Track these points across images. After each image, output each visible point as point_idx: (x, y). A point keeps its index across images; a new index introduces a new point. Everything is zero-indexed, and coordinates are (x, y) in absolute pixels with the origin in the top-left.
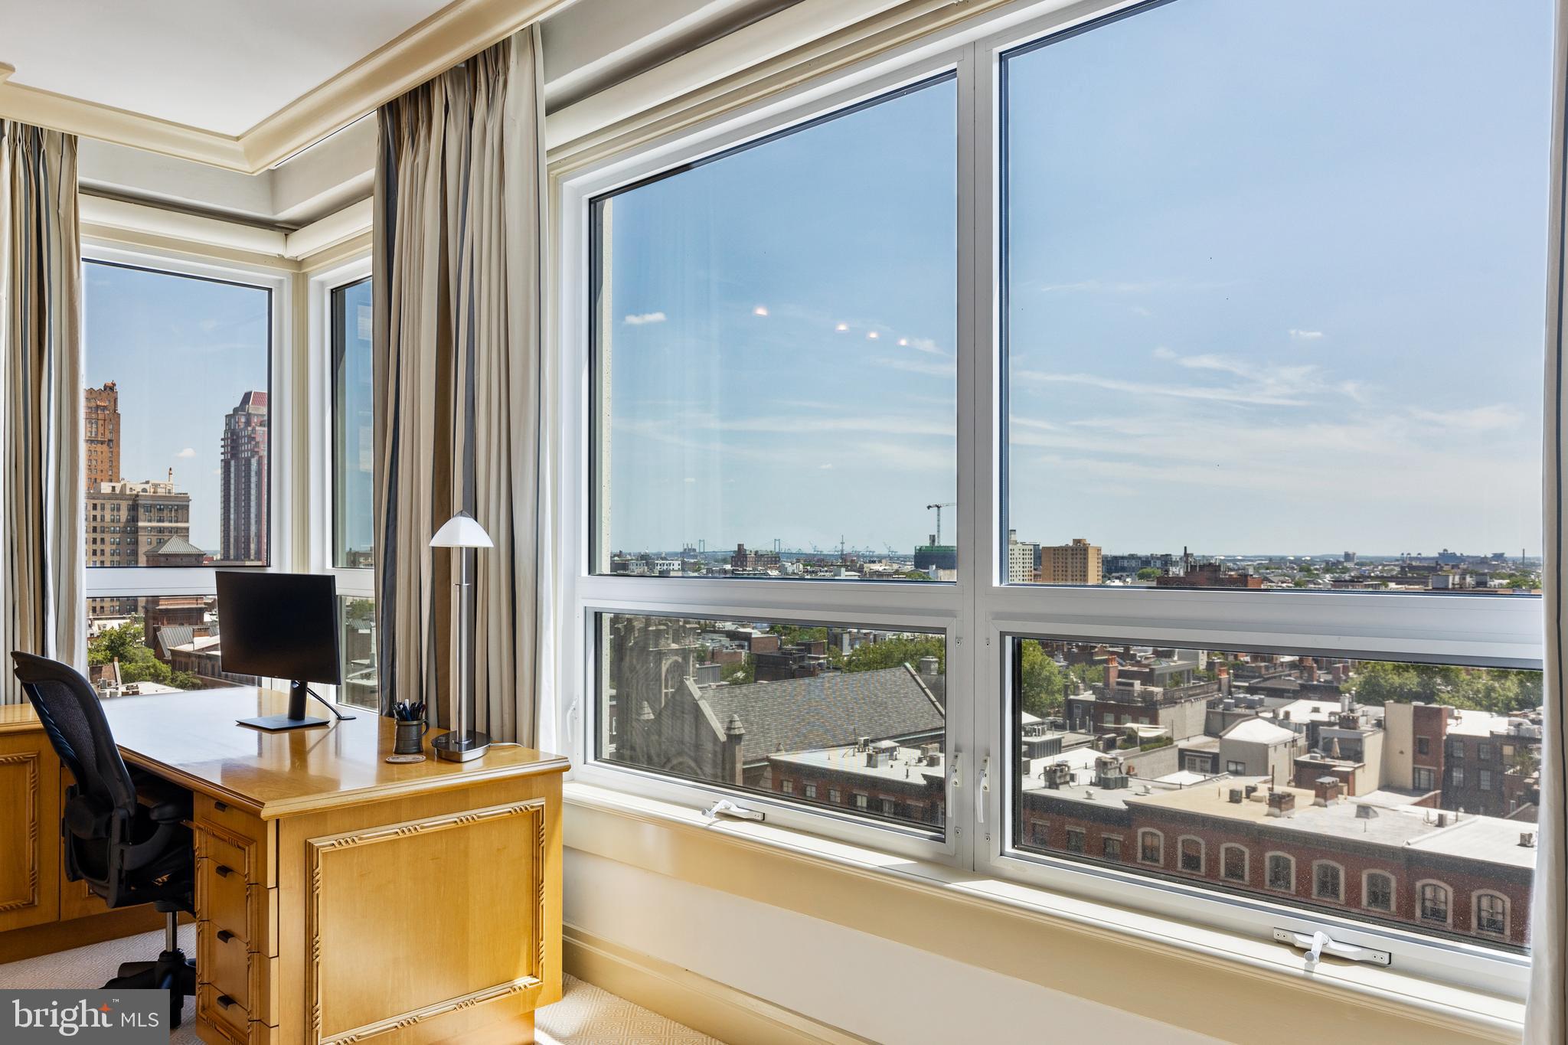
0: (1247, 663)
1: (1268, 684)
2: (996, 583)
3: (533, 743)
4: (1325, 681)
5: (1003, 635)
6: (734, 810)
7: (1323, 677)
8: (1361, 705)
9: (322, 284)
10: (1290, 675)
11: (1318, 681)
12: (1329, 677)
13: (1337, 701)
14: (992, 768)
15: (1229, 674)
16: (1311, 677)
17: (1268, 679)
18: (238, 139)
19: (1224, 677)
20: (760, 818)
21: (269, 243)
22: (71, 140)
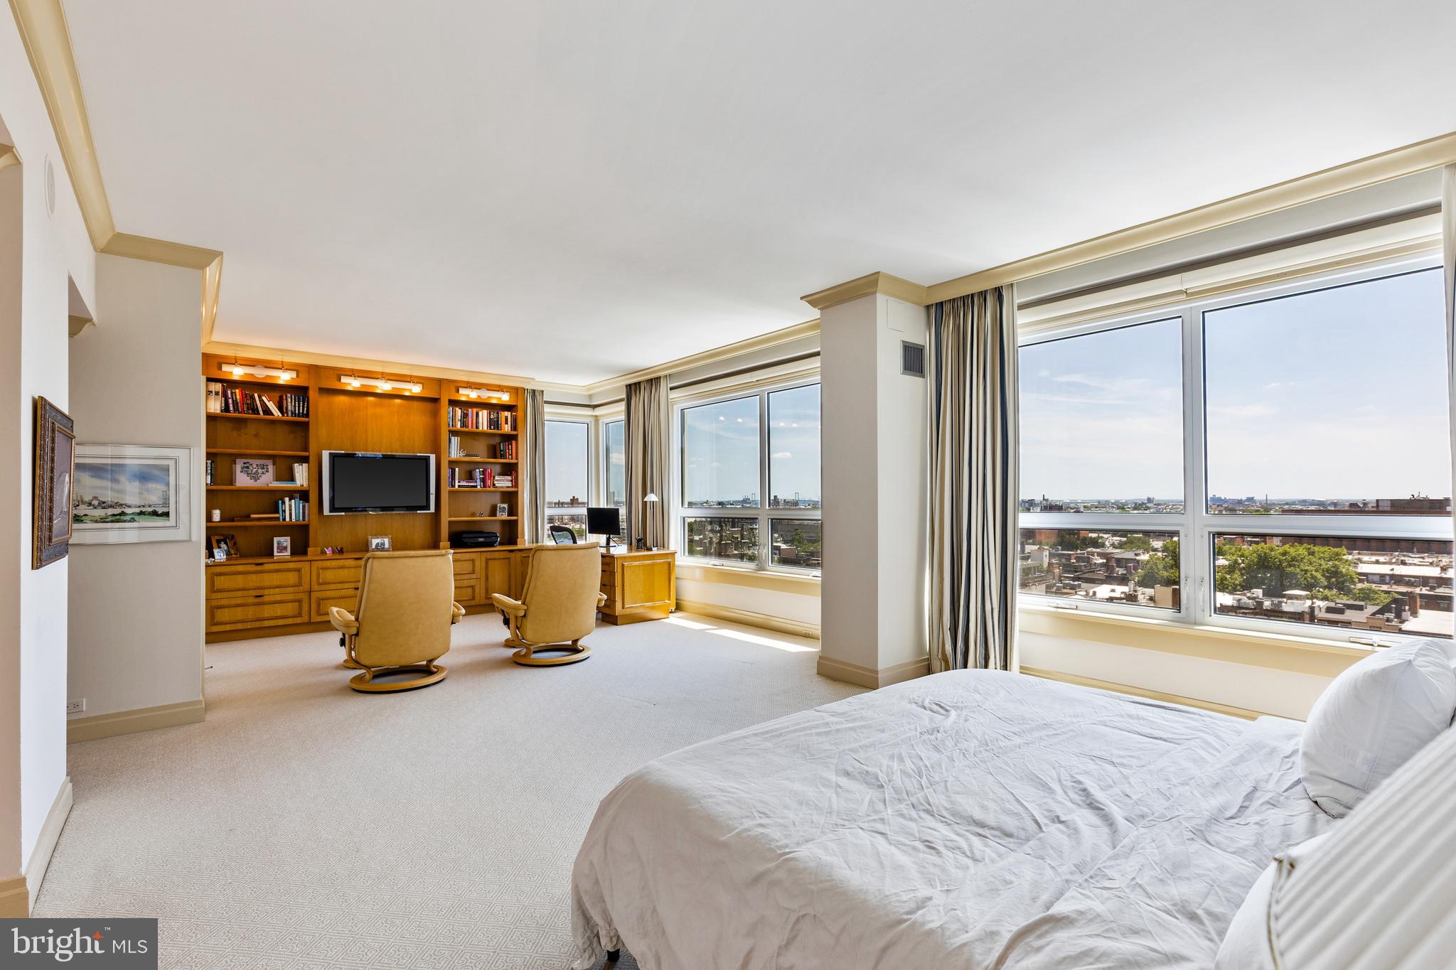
0: (1073, 563)
1: (1086, 576)
2: (767, 507)
4: (1122, 574)
6: (715, 564)
7: (1121, 571)
8: (1141, 588)
9: (603, 422)
10: (1100, 570)
11: (1117, 574)
12: (1125, 572)
13: (1127, 585)
14: (767, 548)
15: (1059, 569)
16: (1112, 572)
17: (1086, 573)
18: (587, 386)
19: (1057, 571)
20: (721, 565)
21: (589, 412)
22: (542, 391)
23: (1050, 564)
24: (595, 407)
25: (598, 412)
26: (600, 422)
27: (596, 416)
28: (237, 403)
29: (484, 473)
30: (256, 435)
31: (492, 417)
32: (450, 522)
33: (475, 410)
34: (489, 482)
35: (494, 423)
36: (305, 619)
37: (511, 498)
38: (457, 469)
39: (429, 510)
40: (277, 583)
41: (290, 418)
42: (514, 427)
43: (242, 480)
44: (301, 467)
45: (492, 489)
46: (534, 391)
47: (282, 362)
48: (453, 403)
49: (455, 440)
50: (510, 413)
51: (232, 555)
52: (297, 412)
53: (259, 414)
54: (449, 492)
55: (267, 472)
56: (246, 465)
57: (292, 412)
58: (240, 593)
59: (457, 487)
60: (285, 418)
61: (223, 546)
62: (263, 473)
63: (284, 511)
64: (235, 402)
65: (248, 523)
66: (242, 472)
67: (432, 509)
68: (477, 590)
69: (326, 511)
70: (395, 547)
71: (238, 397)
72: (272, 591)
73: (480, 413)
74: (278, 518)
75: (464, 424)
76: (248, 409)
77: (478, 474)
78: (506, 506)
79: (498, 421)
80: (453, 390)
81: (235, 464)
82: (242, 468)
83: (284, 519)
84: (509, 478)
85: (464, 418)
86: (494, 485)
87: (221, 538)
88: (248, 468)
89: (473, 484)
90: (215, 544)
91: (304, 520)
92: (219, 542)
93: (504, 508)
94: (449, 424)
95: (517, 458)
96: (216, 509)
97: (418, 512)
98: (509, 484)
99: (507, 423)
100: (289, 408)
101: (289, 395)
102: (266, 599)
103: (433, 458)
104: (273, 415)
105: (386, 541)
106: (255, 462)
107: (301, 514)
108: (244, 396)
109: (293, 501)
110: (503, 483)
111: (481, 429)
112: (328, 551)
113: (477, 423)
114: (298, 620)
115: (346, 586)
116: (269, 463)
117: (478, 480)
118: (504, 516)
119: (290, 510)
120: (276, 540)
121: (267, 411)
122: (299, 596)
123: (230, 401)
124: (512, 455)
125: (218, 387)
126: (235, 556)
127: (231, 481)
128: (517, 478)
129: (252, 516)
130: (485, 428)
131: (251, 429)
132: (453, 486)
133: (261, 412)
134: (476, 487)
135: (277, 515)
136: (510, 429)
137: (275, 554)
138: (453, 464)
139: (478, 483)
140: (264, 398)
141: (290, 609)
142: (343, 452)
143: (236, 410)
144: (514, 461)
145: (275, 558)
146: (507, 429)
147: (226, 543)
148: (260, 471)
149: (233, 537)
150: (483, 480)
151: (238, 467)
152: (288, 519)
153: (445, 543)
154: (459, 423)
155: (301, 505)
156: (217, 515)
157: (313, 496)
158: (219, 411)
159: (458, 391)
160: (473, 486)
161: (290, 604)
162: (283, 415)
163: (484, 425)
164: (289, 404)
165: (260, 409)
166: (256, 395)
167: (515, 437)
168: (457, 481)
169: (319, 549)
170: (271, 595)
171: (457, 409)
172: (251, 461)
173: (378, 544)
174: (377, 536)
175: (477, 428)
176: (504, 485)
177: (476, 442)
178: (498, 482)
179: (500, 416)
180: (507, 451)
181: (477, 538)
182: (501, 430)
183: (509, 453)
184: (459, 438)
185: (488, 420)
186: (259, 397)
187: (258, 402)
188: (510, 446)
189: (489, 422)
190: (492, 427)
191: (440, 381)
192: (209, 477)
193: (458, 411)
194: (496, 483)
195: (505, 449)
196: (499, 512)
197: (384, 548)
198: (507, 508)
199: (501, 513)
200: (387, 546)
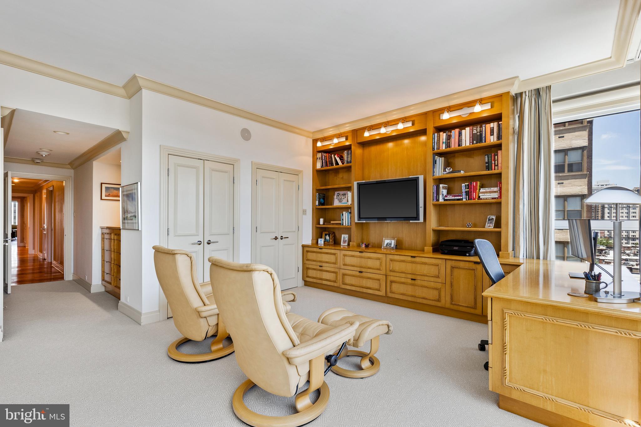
18: (611, 57)
28: (326, 162)
29: (468, 187)
30: (342, 178)
31: (475, 132)
32: (434, 231)
33: (457, 130)
35: (477, 138)
37: (496, 209)
38: (441, 186)
39: (419, 220)
40: (327, 260)
41: (345, 164)
42: (499, 137)
43: (335, 203)
45: (477, 201)
46: (536, 92)
47: (341, 133)
48: (439, 129)
49: (439, 160)
50: (496, 124)
52: (349, 161)
53: (333, 165)
54: (435, 205)
56: (338, 195)
57: (347, 161)
59: (441, 200)
61: (328, 238)
62: (344, 199)
63: (343, 219)
65: (330, 226)
67: (421, 220)
68: (443, 294)
69: (356, 220)
70: (397, 247)
71: (327, 158)
72: (327, 265)
73: (463, 131)
74: (340, 224)
75: (448, 145)
76: (330, 164)
77: (463, 188)
79: (482, 134)
84: (495, 189)
85: (448, 140)
86: (479, 197)
87: (328, 233)
88: (338, 196)
89: (459, 198)
90: (324, 236)
91: (351, 225)
92: (326, 235)
93: (493, 219)
94: (433, 148)
95: (501, 169)
97: (411, 221)
98: (496, 195)
99: (491, 135)
100: (346, 159)
101: (345, 152)
102: (324, 268)
103: (421, 178)
104: (339, 165)
105: (393, 241)
106: (341, 192)
107: (350, 222)
108: (329, 157)
109: (346, 213)
111: (464, 145)
112: (363, 245)
113: (460, 141)
114: (335, 284)
115: (355, 269)
117: (464, 194)
119: (345, 219)
120: (343, 236)
121: (337, 163)
122: (336, 270)
123: (324, 161)
124: (497, 165)
125: (319, 155)
127: (332, 203)
128: (501, 189)
129: (331, 222)
130: (468, 144)
131: (341, 175)
132: (438, 200)
134: (462, 199)
135: (341, 222)
136: (495, 139)
137: (342, 244)
138: (437, 181)
139: (464, 196)
140: (336, 156)
141: (331, 276)
143: (325, 165)
144: (499, 171)
145: (342, 247)
146: (492, 140)
147: (329, 236)
148: (343, 197)
149: (334, 233)
150: (467, 193)
151: (335, 197)
152: (344, 224)
153: (429, 249)
154: (444, 145)
155: (350, 216)
156: (322, 221)
157: (353, 210)
158: (320, 168)
159: (440, 118)
160: (458, 200)
161: (333, 274)
162: (342, 164)
163: (466, 141)
164: (346, 157)
165: (334, 163)
166: (333, 155)
167: (498, 147)
169: (355, 244)
170: (326, 267)
171: (442, 133)
173: (387, 244)
174: (387, 238)
175: (459, 146)
176: (490, 197)
177: (473, 158)
178: (482, 194)
179: (484, 130)
180: (493, 162)
181: (452, 247)
182: (485, 142)
183: (495, 163)
184: (443, 158)
185: (471, 136)
186: (334, 156)
187: (333, 159)
188: (496, 157)
189: (471, 138)
190: (475, 142)
191: (426, 114)
192: (317, 202)
193: (443, 136)
194: (480, 195)
195: (490, 160)
196: (487, 223)
197: (391, 246)
198: (494, 220)
199: (489, 225)
200: (392, 246)
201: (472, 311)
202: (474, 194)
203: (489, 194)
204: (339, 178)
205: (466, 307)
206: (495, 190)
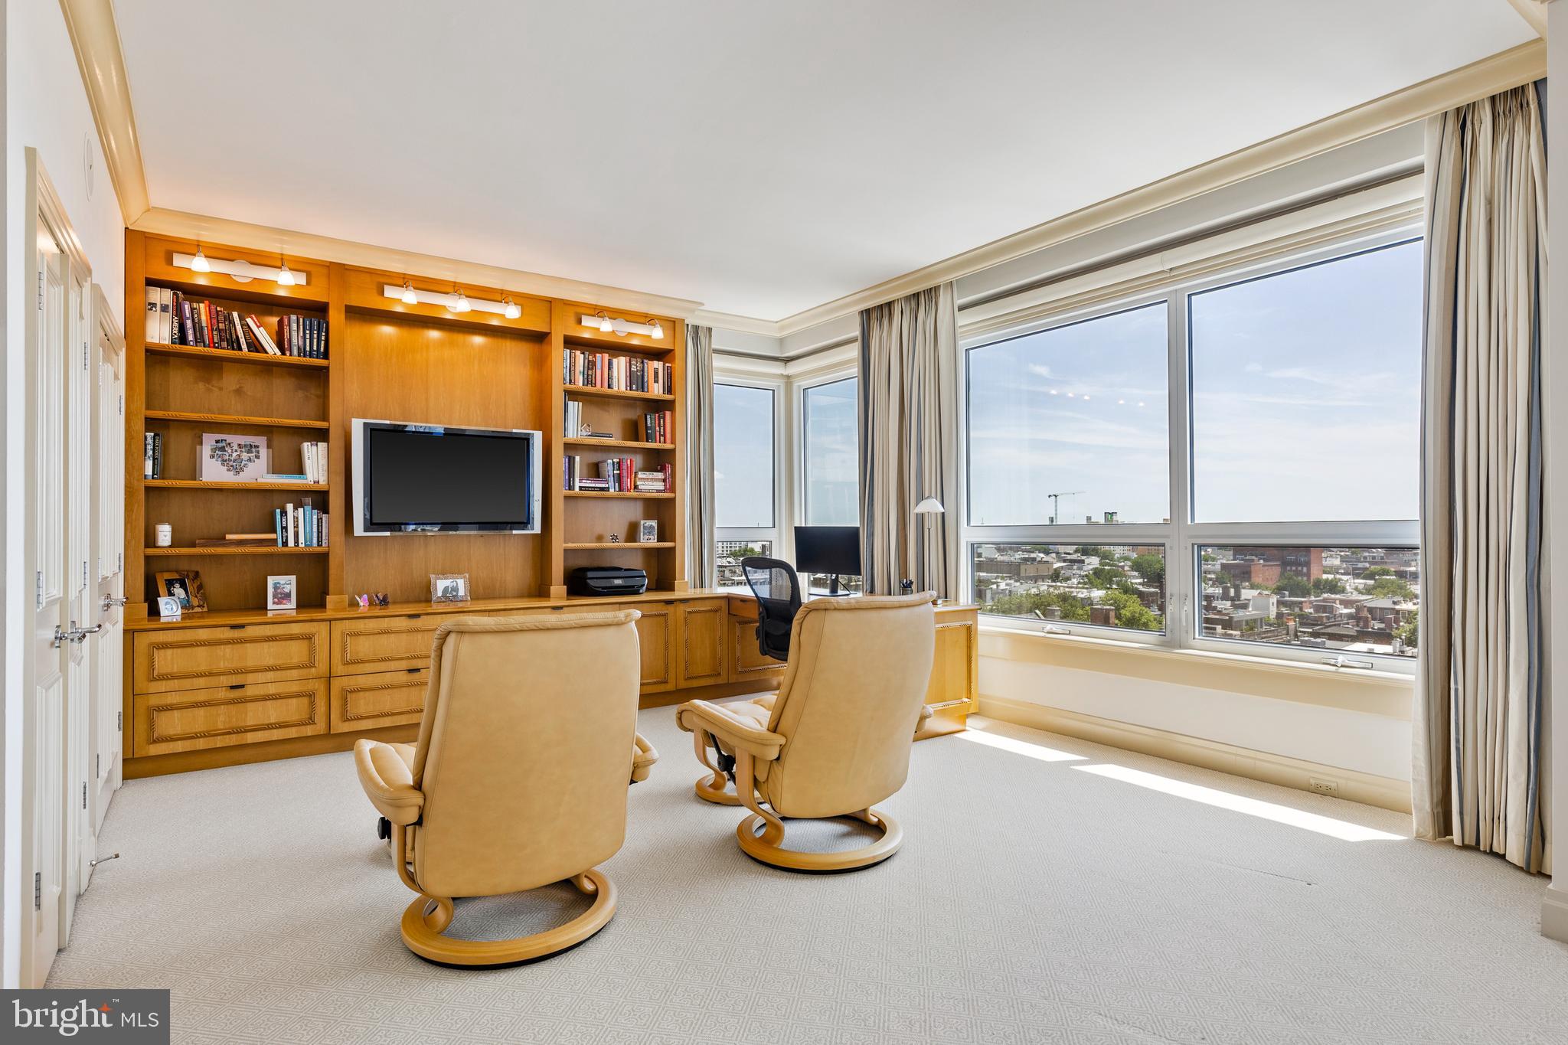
0: (1311, 613)
1: (1329, 630)
2: (1189, 522)
3: (957, 599)
4: (1379, 629)
5: (1193, 545)
6: (1054, 630)
7: (1377, 625)
8: (1411, 648)
9: (799, 386)
10: (1348, 624)
11: (1373, 628)
12: (1382, 626)
13: (1390, 644)
14: (1189, 602)
15: (1295, 621)
16: (1366, 625)
17: (1330, 626)
18: (777, 322)
19: (1291, 624)
20: (1068, 632)
21: (777, 369)
22: (710, 330)
23: (1279, 616)
24: (788, 360)
25: (793, 369)
26: (795, 386)
27: (788, 377)
28: (202, 328)
29: (619, 466)
30: (239, 392)
31: (634, 368)
32: (566, 550)
33: (606, 356)
34: (627, 482)
35: (637, 380)
36: (320, 727)
37: (661, 509)
38: (577, 458)
39: (532, 529)
40: (270, 662)
41: (294, 358)
42: (669, 389)
43: (213, 472)
44: (314, 448)
45: (633, 494)
46: (696, 328)
47: (282, 254)
48: (571, 343)
49: (574, 407)
50: (661, 363)
51: (193, 608)
52: (308, 349)
53: (240, 349)
54: (566, 497)
55: (258, 457)
56: (220, 445)
57: (299, 348)
58: (201, 682)
59: (577, 489)
60: (287, 358)
61: (178, 591)
62: (250, 460)
63: (285, 528)
64: (198, 328)
65: (220, 550)
66: (212, 457)
67: (537, 528)
69: (359, 529)
70: (475, 594)
71: (203, 318)
72: (261, 677)
73: (615, 361)
74: (274, 542)
75: (589, 380)
76: (221, 340)
77: (609, 468)
78: (654, 523)
79: (643, 376)
80: (572, 321)
81: (201, 444)
82: (214, 450)
83: (285, 544)
84: (660, 475)
85: (588, 369)
86: (636, 487)
87: (176, 576)
88: (223, 449)
89: (603, 486)
90: (162, 588)
91: (319, 544)
92: (170, 583)
93: (651, 527)
94: (564, 379)
95: (673, 442)
96: (162, 522)
97: (514, 532)
98: (660, 486)
99: (656, 381)
100: (294, 341)
101: (294, 317)
102: (250, 691)
103: (537, 438)
104: (266, 352)
105: (461, 583)
106: (236, 440)
107: (315, 535)
108: (214, 316)
109: (301, 510)
110: (651, 484)
111: (615, 388)
112: (363, 602)
113: (610, 378)
114: (309, 731)
115: (393, 665)
116: (261, 441)
117: (611, 479)
118: (649, 541)
119: (296, 527)
120: (271, 580)
121: (255, 346)
122: (311, 686)
123: (189, 323)
124: (664, 436)
125: (161, 296)
126: (199, 610)
127: (194, 472)
128: (672, 476)
129: (229, 537)
130: (623, 388)
131: (230, 380)
132: (571, 487)
133: (244, 347)
134: (607, 489)
135: (272, 536)
136: (661, 391)
137: (270, 606)
138: (570, 448)
139: (611, 483)
140: (249, 320)
141: (293, 709)
142: (388, 422)
143: (199, 339)
144: (668, 446)
145: (270, 614)
146: (656, 390)
147: (183, 586)
148: (245, 456)
149: (197, 574)
150: (619, 479)
151: (206, 450)
152: (291, 543)
153: (558, 589)
154: (581, 378)
155: (315, 517)
156: (164, 534)
157: (336, 502)
158: (167, 341)
159: (579, 322)
160: (602, 489)
161: (294, 700)
162: (283, 353)
163: (620, 386)
164: (294, 334)
165: (242, 341)
166: (235, 314)
167: (669, 406)
168: (577, 480)
169: (346, 598)
170: (260, 685)
171: (578, 353)
172: (229, 438)
173: (446, 589)
174: (444, 573)
175: (609, 387)
176: (652, 488)
177: (609, 412)
178: (641, 483)
179: (646, 369)
180: (658, 428)
181: (612, 580)
182: (648, 392)
183: (660, 431)
184: (581, 404)
185: (628, 374)
186: (241, 319)
187: (239, 327)
188: (662, 420)
189: (628, 379)
190: (634, 387)
191: (550, 302)
192: (149, 464)
193: (580, 358)
194: (638, 483)
195: (653, 424)
196: (642, 534)
197: (457, 595)
198: (656, 528)
199: (647, 537)
200: (461, 592)
201: (662, 688)
202: (629, 480)
203: (650, 483)
204: (221, 389)
205: (655, 683)
206: (660, 477)
